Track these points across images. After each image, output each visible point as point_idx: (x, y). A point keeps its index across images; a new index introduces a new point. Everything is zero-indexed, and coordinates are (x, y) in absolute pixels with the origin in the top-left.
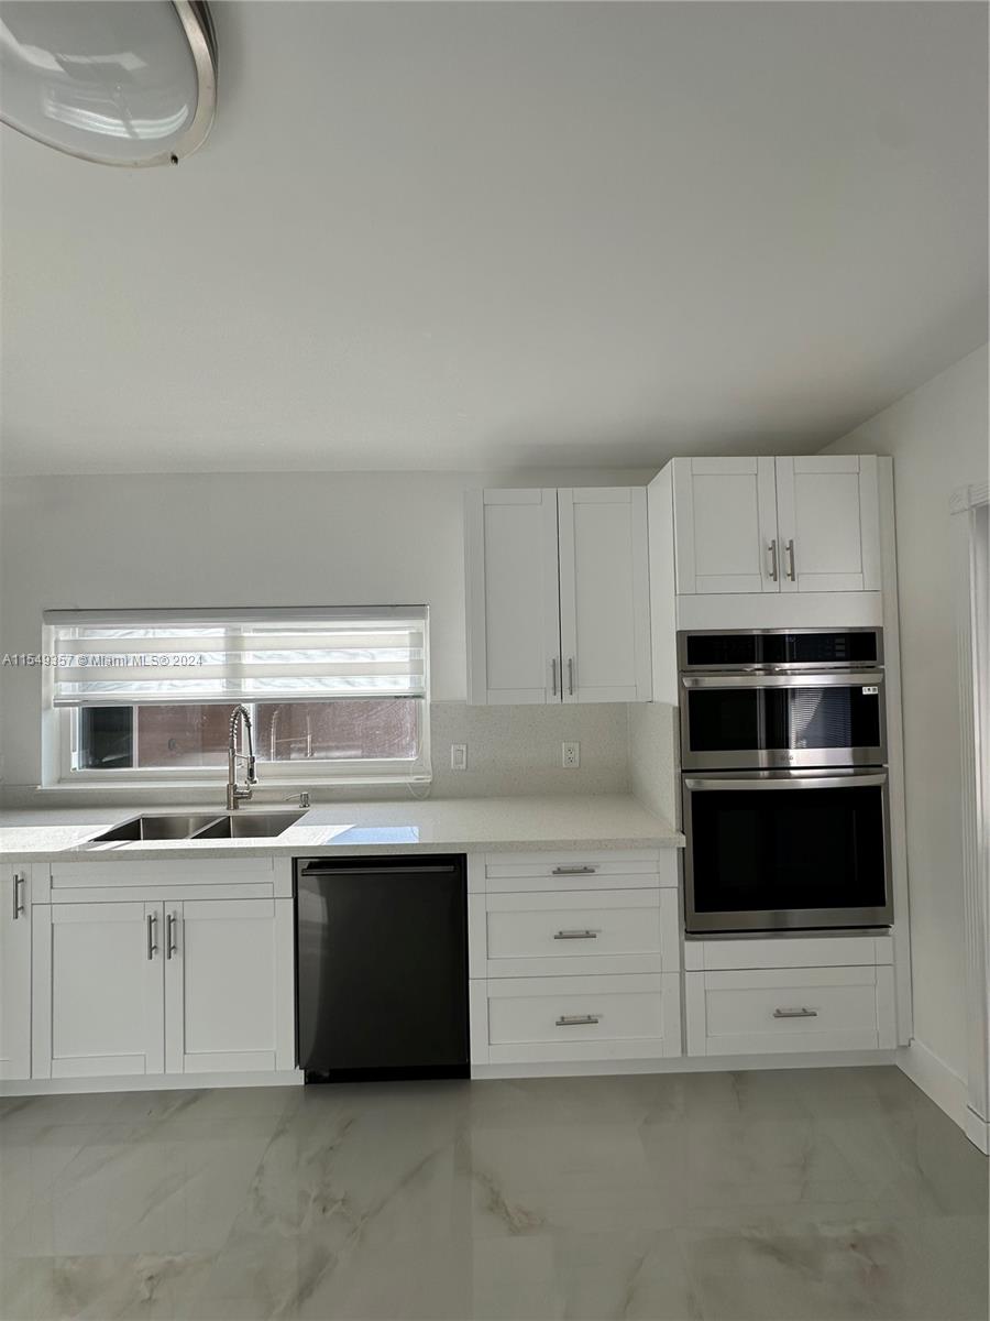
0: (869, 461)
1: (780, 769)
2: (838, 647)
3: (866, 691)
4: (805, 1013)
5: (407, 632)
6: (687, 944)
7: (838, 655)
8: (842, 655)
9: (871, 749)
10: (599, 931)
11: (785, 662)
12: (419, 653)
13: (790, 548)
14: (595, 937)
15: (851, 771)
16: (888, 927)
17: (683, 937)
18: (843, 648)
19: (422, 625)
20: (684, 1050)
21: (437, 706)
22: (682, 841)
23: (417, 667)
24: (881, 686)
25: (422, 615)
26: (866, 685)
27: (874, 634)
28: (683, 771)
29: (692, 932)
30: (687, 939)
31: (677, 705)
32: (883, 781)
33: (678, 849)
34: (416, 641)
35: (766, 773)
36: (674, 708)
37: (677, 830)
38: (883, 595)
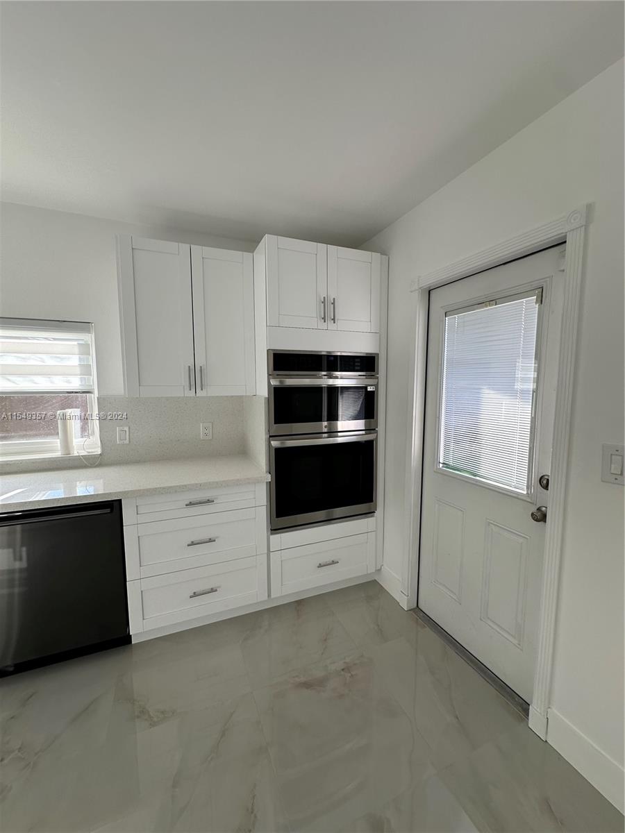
0: (376, 255)
1: (333, 432)
2: (356, 364)
3: (369, 389)
4: (333, 563)
5: (76, 343)
6: (272, 537)
7: (356, 368)
8: (358, 368)
9: (372, 420)
10: (217, 537)
11: (337, 371)
12: (88, 359)
13: (333, 303)
14: (214, 541)
15: (364, 432)
16: (374, 512)
17: (269, 533)
18: (359, 364)
19: (89, 338)
20: (269, 595)
21: (104, 399)
22: (269, 478)
23: (86, 370)
24: (376, 386)
25: (88, 331)
26: (369, 386)
27: (374, 357)
28: (270, 436)
29: (275, 530)
30: (272, 534)
31: (267, 396)
32: (375, 437)
33: (267, 483)
34: (84, 350)
35: (326, 435)
36: (265, 398)
37: (266, 472)
38: (380, 336)
